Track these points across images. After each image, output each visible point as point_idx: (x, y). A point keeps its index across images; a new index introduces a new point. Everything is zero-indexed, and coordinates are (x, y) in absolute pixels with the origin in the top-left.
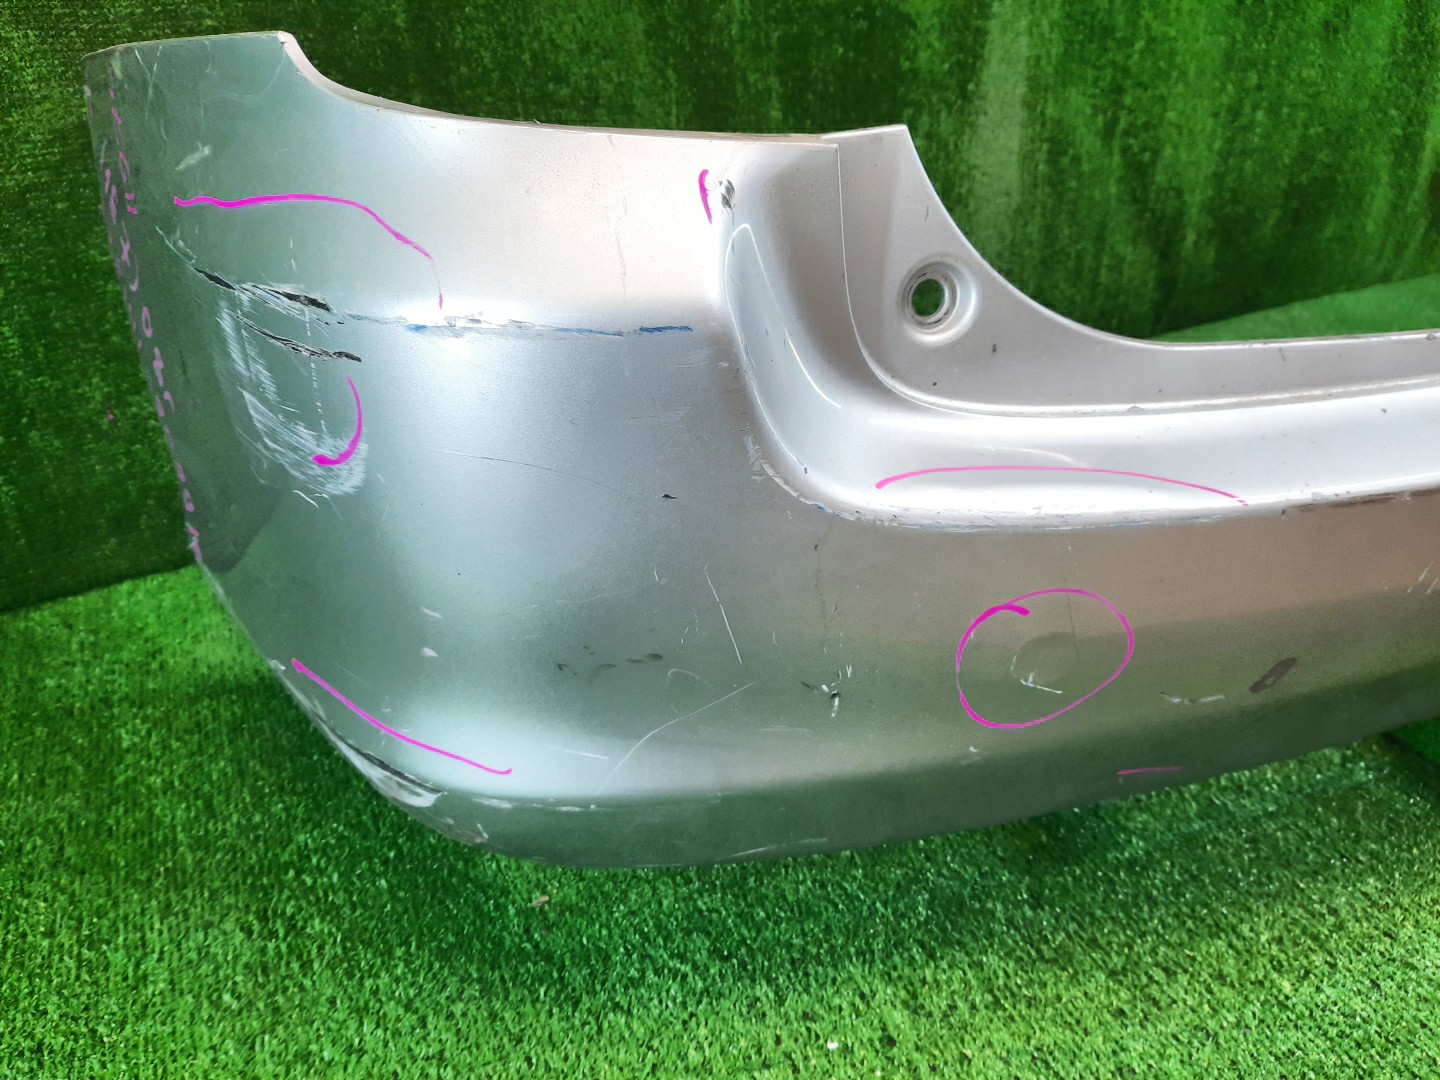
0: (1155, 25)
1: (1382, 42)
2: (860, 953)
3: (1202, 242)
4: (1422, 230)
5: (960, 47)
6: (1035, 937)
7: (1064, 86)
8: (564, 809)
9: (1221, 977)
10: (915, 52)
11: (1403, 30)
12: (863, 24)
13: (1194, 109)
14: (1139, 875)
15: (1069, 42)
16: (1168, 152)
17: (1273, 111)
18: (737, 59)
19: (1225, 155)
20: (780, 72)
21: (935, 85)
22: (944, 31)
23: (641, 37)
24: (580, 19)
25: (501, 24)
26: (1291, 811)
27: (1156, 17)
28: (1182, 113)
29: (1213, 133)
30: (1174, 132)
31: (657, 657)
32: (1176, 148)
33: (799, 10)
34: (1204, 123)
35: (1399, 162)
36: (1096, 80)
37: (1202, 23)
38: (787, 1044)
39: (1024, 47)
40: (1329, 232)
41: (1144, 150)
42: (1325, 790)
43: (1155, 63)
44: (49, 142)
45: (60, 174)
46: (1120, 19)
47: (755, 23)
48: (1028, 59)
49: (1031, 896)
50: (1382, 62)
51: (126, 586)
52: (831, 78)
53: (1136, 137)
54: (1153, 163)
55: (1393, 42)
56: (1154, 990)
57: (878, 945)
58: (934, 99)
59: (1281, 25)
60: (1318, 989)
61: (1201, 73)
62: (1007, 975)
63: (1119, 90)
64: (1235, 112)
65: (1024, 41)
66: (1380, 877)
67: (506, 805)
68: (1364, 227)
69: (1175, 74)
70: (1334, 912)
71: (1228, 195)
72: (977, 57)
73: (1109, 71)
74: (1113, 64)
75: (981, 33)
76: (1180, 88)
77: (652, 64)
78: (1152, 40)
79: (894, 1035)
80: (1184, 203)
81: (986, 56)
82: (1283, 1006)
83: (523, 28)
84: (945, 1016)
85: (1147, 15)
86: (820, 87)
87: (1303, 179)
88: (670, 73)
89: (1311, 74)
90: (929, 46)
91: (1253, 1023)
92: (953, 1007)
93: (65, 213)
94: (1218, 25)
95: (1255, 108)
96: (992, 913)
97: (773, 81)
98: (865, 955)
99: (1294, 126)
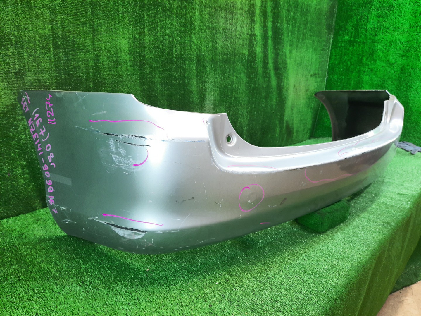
0: (236, 95)
1: (274, 100)
2: (217, 268)
3: (247, 138)
4: (286, 136)
5: (201, 97)
6: (248, 261)
7: (220, 106)
8: (173, 232)
9: (281, 262)
10: (193, 98)
11: (278, 99)
12: (183, 92)
13: (244, 111)
14: (263, 249)
15: (220, 97)
16: (239, 119)
17: (258, 112)
18: (159, 97)
19: (249, 120)
20: (167, 100)
21: (196, 104)
22: (198, 94)
23: (140, 92)
24: (128, 88)
25: (112, 88)
26: (285, 236)
27: (236, 93)
28: (242, 112)
29: (247, 116)
30: (240, 116)
31: (193, 198)
32: (241, 119)
33: (171, 88)
34: (245, 114)
35: (280, 123)
36: (226, 105)
37: (244, 95)
38: (208, 284)
39: (212, 98)
40: (270, 136)
41: (235, 119)
42: (290, 233)
43: (236, 102)
44: (4, 108)
45: (5, 115)
46: (229, 93)
47: (162, 91)
48: (213, 100)
49: (245, 255)
50: (275, 104)
51: (5, 220)
52: (176, 102)
53: (233, 116)
54: (237, 121)
55: (276, 100)
56: (270, 266)
57: (220, 266)
58: (196, 107)
59: (258, 96)
60: (296, 262)
61: (244, 104)
62: (245, 268)
63: (230, 107)
64: (251, 112)
65: (212, 97)
66: (302, 244)
67: (161, 232)
68: (276, 135)
69: (240, 104)
70: (296, 250)
71: (251, 129)
72: (204, 99)
73: (228, 103)
74: (229, 102)
75: (205, 95)
76: (241, 107)
77: (142, 97)
78: (235, 98)
79: (227, 279)
80: (243, 130)
81: (206, 99)
82: (292, 265)
83: (117, 89)
84: (236, 275)
85: (234, 93)
86: (175, 104)
87: (264, 126)
88: (145, 99)
89: (263, 105)
90: (195, 97)
91: (288, 268)
92: (237, 274)
93: (5, 124)
94: (247, 96)
95: (254, 112)
96: (239, 258)
97: (166, 102)
98: (219, 268)
99: (262, 115)
